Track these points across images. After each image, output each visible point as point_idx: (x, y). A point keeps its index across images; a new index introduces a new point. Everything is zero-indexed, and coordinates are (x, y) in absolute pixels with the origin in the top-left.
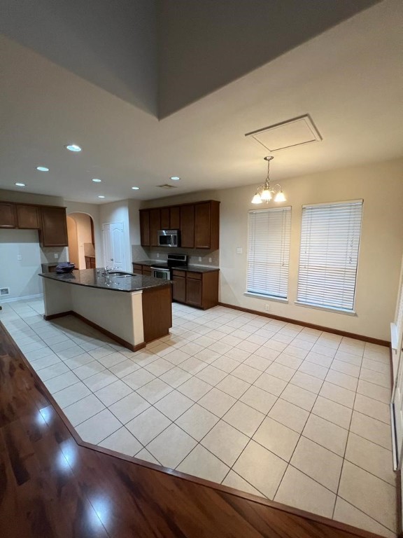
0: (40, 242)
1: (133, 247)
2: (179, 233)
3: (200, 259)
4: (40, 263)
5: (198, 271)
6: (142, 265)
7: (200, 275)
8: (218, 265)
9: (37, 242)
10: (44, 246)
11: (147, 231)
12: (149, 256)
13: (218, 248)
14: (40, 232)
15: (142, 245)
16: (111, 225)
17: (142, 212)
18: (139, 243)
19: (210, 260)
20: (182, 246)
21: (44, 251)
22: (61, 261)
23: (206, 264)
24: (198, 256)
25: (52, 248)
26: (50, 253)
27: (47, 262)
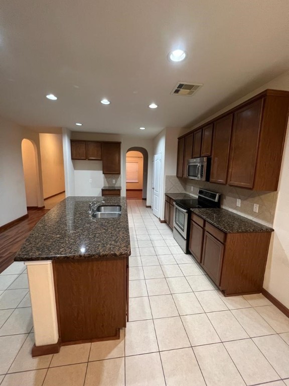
2: (209, 162)
3: (239, 203)
4: (103, 186)
6: (170, 198)
7: (222, 235)
8: (271, 221)
9: (101, 170)
10: (106, 173)
13: (275, 188)
18: (175, 174)
19: (256, 208)
21: (106, 178)
22: (117, 185)
23: (249, 214)
24: (236, 198)
25: (110, 175)
26: (110, 179)
27: (107, 185)
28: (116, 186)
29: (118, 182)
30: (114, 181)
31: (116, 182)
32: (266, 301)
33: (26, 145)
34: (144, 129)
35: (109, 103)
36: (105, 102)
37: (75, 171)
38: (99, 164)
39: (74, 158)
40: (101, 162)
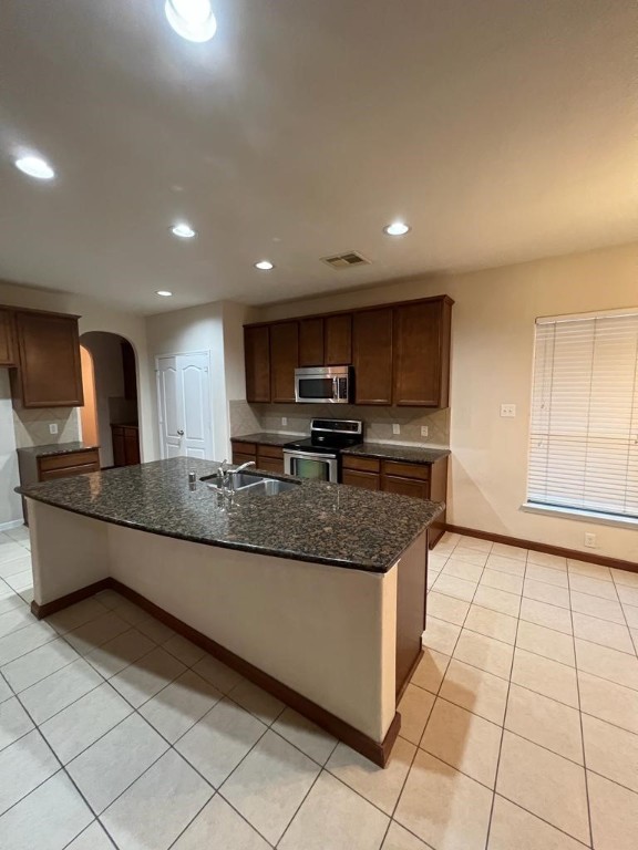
0: (13, 396)
1: (233, 405)
2: (352, 372)
3: (397, 429)
4: (12, 446)
5: (416, 458)
6: (257, 445)
7: (425, 470)
8: (447, 442)
9: (5, 397)
10: (25, 407)
11: (262, 371)
12: (262, 423)
13: (447, 404)
14: (13, 372)
15: (251, 399)
16: (177, 358)
17: (250, 331)
18: (243, 397)
19: (425, 431)
20: (359, 400)
21: (23, 420)
23: (414, 441)
24: (391, 423)
27: (30, 444)
28: (61, 441)
29: (67, 428)
30: (54, 428)
31: (61, 429)
32: (456, 537)
34: (168, 294)
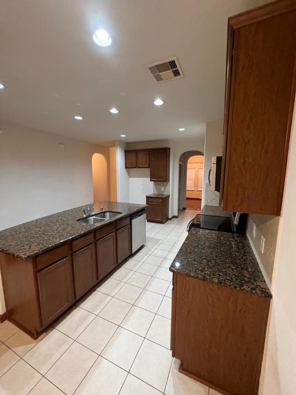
21: (155, 185)
22: (166, 193)
25: (159, 183)
26: (159, 186)
27: (156, 193)
28: (164, 194)
29: (167, 190)
30: (163, 189)
33: (97, 159)
35: (117, 112)
36: (114, 111)
37: (130, 179)
38: (147, 171)
39: (127, 167)
40: (149, 169)
